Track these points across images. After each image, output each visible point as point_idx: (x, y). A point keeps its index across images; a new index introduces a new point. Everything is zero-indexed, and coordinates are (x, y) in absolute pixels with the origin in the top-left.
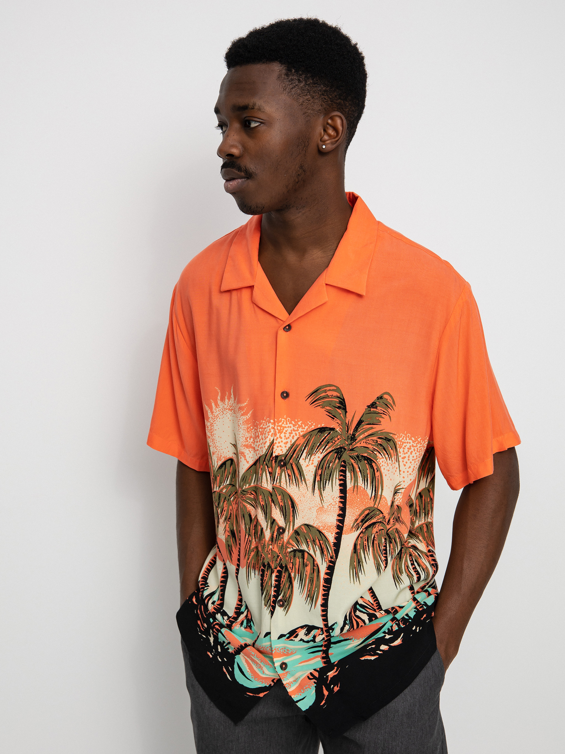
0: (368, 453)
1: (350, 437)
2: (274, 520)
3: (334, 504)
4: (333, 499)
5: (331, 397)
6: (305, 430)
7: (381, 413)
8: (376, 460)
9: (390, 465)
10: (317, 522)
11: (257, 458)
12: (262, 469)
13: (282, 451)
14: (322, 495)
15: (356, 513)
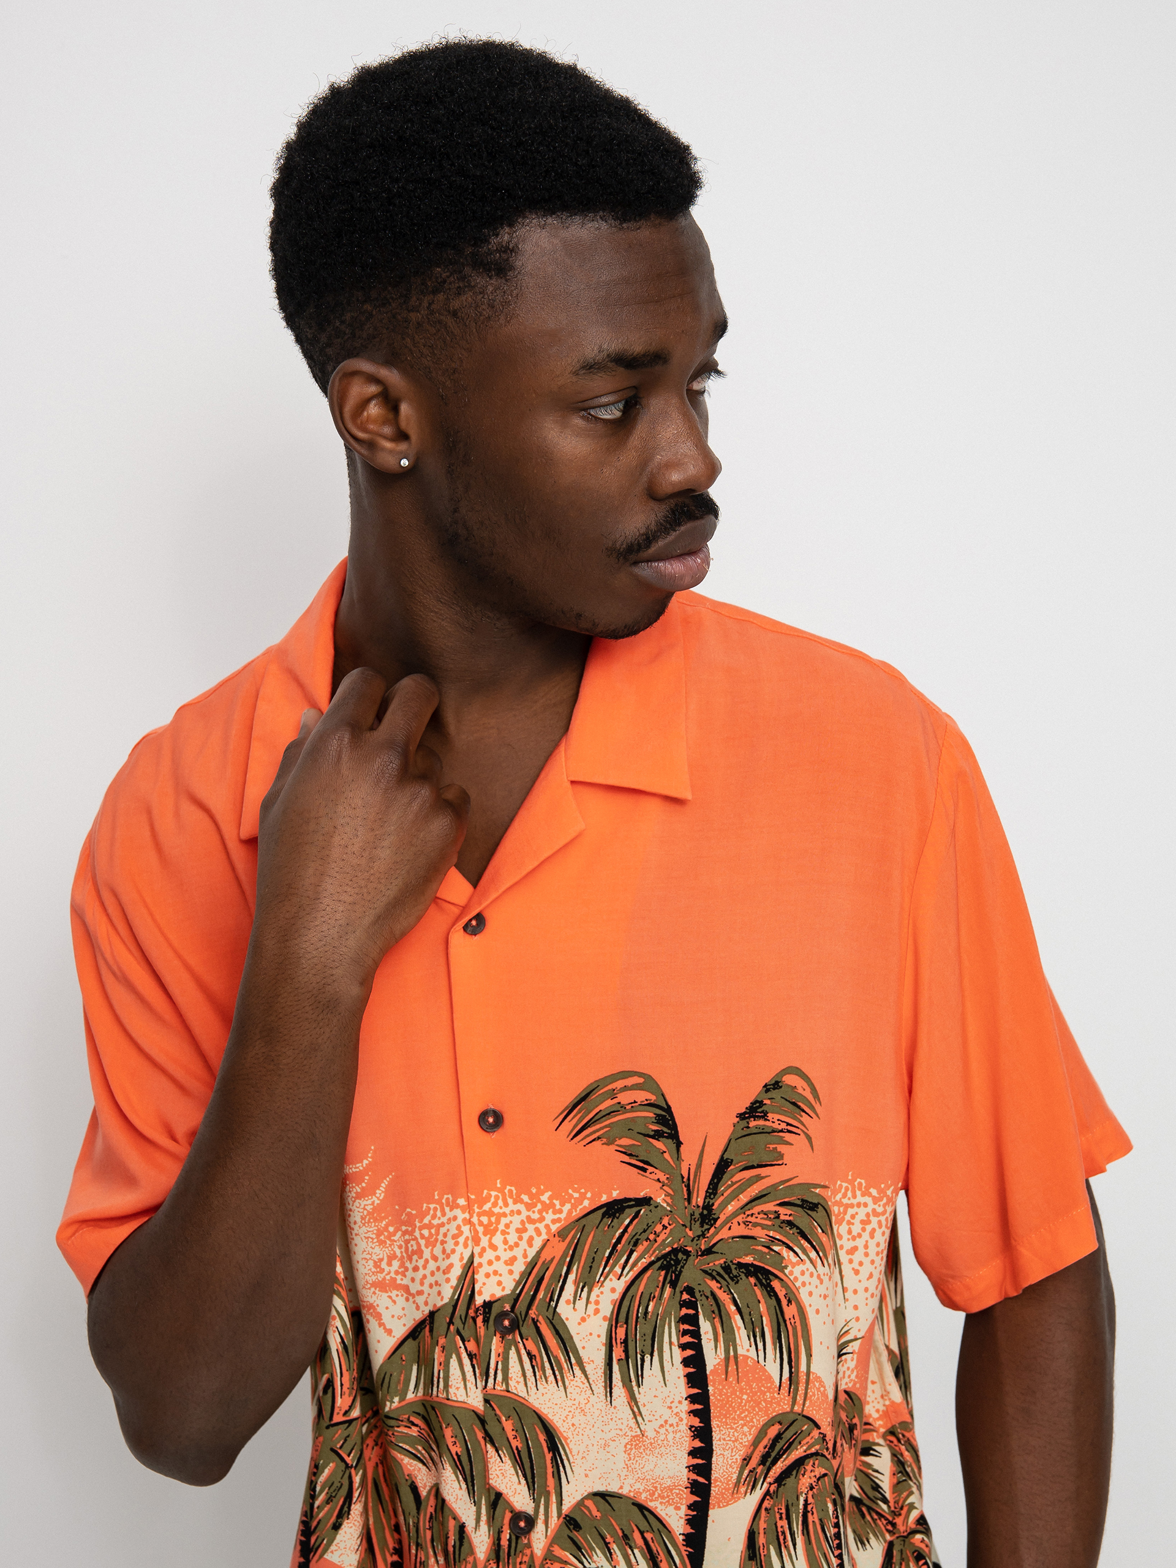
0: (753, 1252)
1: (697, 1215)
2: (499, 1495)
3: (673, 1420)
4: (670, 1408)
5: (632, 1107)
6: (563, 1216)
7: (782, 1131)
8: (783, 1270)
9: (826, 1279)
10: (630, 1481)
11: (419, 1316)
12: (443, 1347)
13: (501, 1287)
14: (636, 1399)
15: (742, 1439)
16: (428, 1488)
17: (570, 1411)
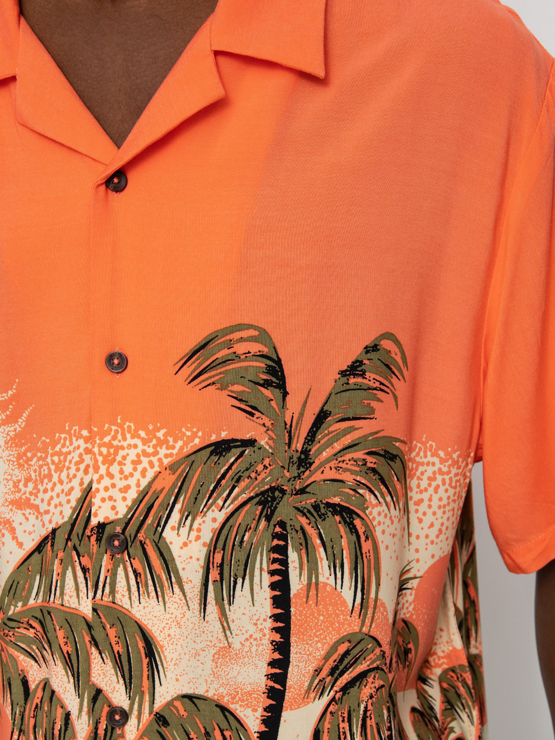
0: (341, 493)
1: (295, 459)
2: (99, 692)
3: (258, 635)
4: (256, 624)
5: (246, 357)
6: (175, 451)
7: (375, 389)
8: (364, 510)
10: (215, 685)
11: (44, 532)
12: (62, 560)
13: (114, 512)
14: (226, 615)
15: (315, 653)
16: (37, 682)
17: (167, 624)
